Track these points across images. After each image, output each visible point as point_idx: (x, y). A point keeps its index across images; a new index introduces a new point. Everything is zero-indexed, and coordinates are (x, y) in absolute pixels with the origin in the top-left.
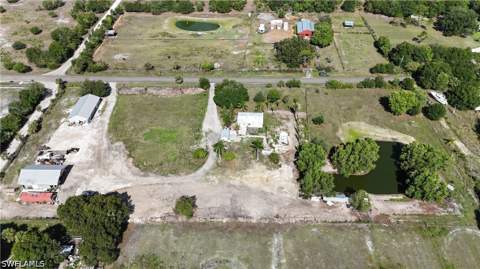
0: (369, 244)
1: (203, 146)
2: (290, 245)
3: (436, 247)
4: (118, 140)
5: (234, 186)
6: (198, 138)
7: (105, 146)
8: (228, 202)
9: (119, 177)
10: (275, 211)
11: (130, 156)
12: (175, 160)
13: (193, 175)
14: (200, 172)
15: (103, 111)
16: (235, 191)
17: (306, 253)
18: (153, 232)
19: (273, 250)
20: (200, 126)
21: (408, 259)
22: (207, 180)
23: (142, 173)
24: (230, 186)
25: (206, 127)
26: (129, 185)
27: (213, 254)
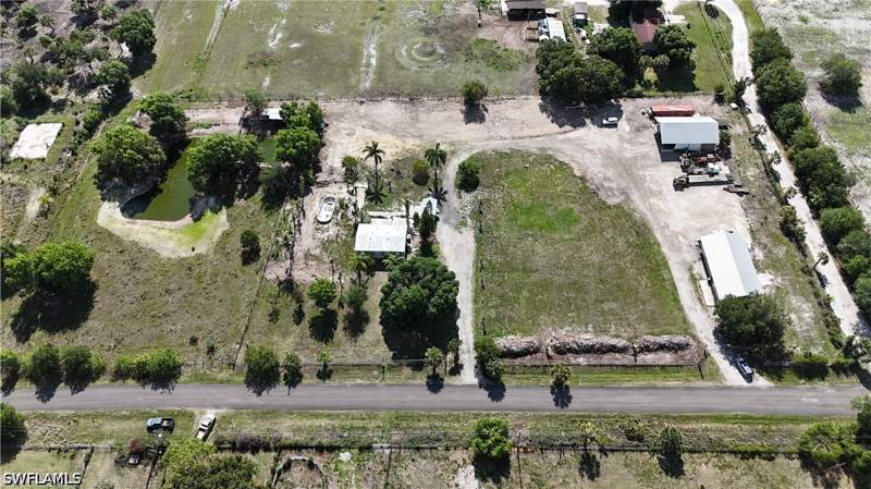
0: (266, 84)
1: (467, 197)
2: (353, 81)
3: (197, 82)
4: (618, 206)
5: (413, 137)
6: (478, 214)
8: (422, 117)
10: (363, 109)
11: (583, 179)
12: (507, 174)
13: (474, 152)
14: (463, 157)
15: (694, 279)
16: (412, 130)
17: (338, 75)
18: (508, 88)
19: (372, 75)
20: (478, 240)
22: (452, 144)
23: (549, 152)
24: (420, 137)
25: (468, 238)
27: (436, 72)
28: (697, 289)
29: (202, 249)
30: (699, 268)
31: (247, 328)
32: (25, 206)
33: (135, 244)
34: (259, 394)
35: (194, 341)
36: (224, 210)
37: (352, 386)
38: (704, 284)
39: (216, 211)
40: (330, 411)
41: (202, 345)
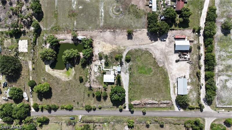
0: (75, 24)
1: (128, 64)
2: (98, 23)
3: (57, 23)
4: (162, 67)
5: (115, 44)
6: (130, 69)
7: (166, 64)
8: (117, 37)
9: (156, 48)
10: (102, 34)
11: (155, 59)
12: (137, 57)
13: (130, 49)
14: (127, 51)
15: (174, 87)
16: (114, 42)
17: (94, 20)
18: (139, 26)
19: (103, 20)
20: (130, 76)
21: (66, 19)
22: (124, 47)
23: (148, 50)
24: (116, 44)
25: (128, 76)
26: (151, 44)
27: (120, 19)
28: (174, 90)
29: (70, 79)
30: (176, 84)
31: (84, 98)
32: (28, 66)
33: (56, 77)
34: (89, 112)
35: (74, 101)
36: (73, 68)
37: (105, 111)
38: (176, 88)
39: (72, 68)
40: (102, 115)
41: (76, 102)
